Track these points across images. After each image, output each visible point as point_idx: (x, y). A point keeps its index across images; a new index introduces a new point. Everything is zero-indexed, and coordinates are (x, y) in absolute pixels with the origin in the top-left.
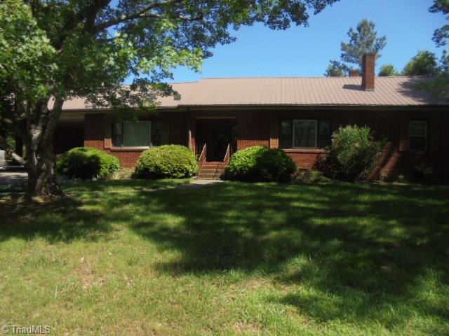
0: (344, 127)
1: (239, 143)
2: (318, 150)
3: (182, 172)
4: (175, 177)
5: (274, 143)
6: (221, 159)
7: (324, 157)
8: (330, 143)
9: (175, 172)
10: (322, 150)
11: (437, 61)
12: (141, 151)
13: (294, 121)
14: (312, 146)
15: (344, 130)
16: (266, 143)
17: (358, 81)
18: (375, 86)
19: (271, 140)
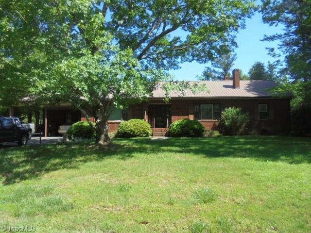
0: (228, 108)
1: (173, 118)
2: (214, 120)
3: (145, 133)
4: (141, 136)
5: (191, 117)
6: (164, 126)
7: (217, 124)
8: (220, 117)
9: (141, 133)
10: (217, 120)
11: (265, 68)
12: (119, 123)
13: (201, 105)
14: (211, 118)
15: (228, 109)
16: (187, 117)
17: (230, 83)
18: (240, 86)
19: (190, 116)
